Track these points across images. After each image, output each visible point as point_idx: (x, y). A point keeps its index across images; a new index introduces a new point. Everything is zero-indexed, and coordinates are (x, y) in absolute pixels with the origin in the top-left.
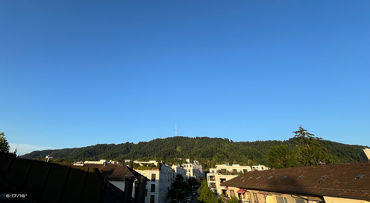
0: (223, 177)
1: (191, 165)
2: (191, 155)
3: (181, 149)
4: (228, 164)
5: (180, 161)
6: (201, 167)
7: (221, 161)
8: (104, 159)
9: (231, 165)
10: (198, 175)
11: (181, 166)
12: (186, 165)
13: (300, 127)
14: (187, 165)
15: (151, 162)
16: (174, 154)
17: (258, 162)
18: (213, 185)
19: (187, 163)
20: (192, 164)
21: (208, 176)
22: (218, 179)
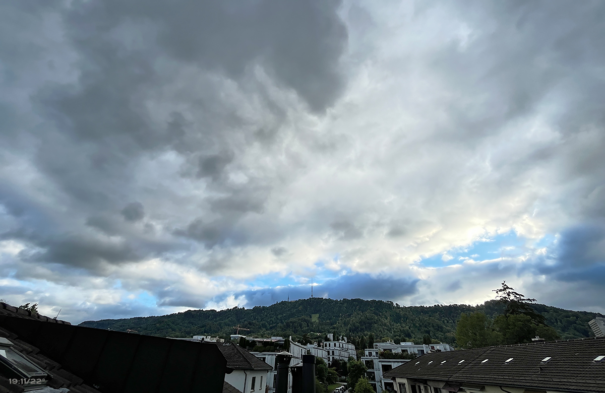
0: (386, 362)
1: (335, 344)
2: (334, 328)
3: (319, 317)
4: (393, 341)
5: (320, 337)
6: (351, 346)
7: (381, 338)
8: (201, 335)
9: (397, 342)
10: (346, 360)
11: (319, 346)
12: (328, 343)
13: (503, 284)
14: (330, 344)
15: (274, 339)
16: (308, 326)
17: (437, 338)
18: (372, 377)
19: (329, 341)
20: (336, 342)
21: (363, 360)
22: (378, 364)
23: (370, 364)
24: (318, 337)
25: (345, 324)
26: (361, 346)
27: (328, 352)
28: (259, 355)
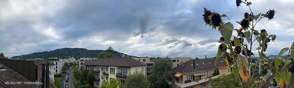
0: (82, 62)
2: (71, 55)
3: (67, 52)
6: (74, 59)
7: (82, 57)
8: (37, 58)
9: (85, 58)
10: (73, 62)
11: (67, 59)
12: (69, 58)
15: (55, 58)
16: (64, 55)
17: (94, 57)
18: (78, 65)
20: (71, 58)
21: (77, 62)
22: (80, 63)
23: (78, 63)
24: (67, 57)
25: (74, 54)
26: (76, 59)
27: (69, 60)
28: (51, 62)
